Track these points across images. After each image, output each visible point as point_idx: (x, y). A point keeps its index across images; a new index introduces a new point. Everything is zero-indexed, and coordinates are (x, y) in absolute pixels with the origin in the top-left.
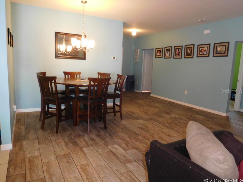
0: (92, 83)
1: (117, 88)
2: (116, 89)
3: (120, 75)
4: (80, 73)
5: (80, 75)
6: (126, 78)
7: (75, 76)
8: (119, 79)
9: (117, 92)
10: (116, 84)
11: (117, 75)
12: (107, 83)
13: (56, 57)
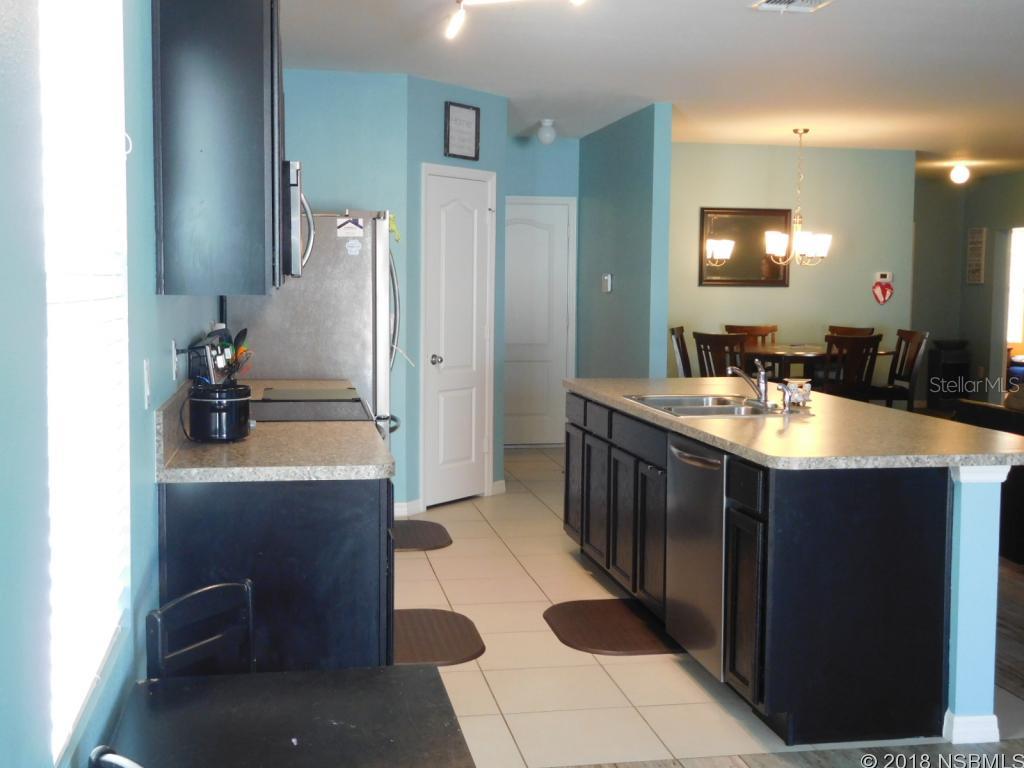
0: (835, 350)
1: (897, 372)
2: (893, 376)
3: (907, 332)
4: (773, 329)
5: (773, 335)
6: (925, 341)
7: (760, 339)
8: (903, 343)
9: (898, 383)
10: (896, 355)
11: (896, 332)
12: (871, 350)
13: (701, 283)
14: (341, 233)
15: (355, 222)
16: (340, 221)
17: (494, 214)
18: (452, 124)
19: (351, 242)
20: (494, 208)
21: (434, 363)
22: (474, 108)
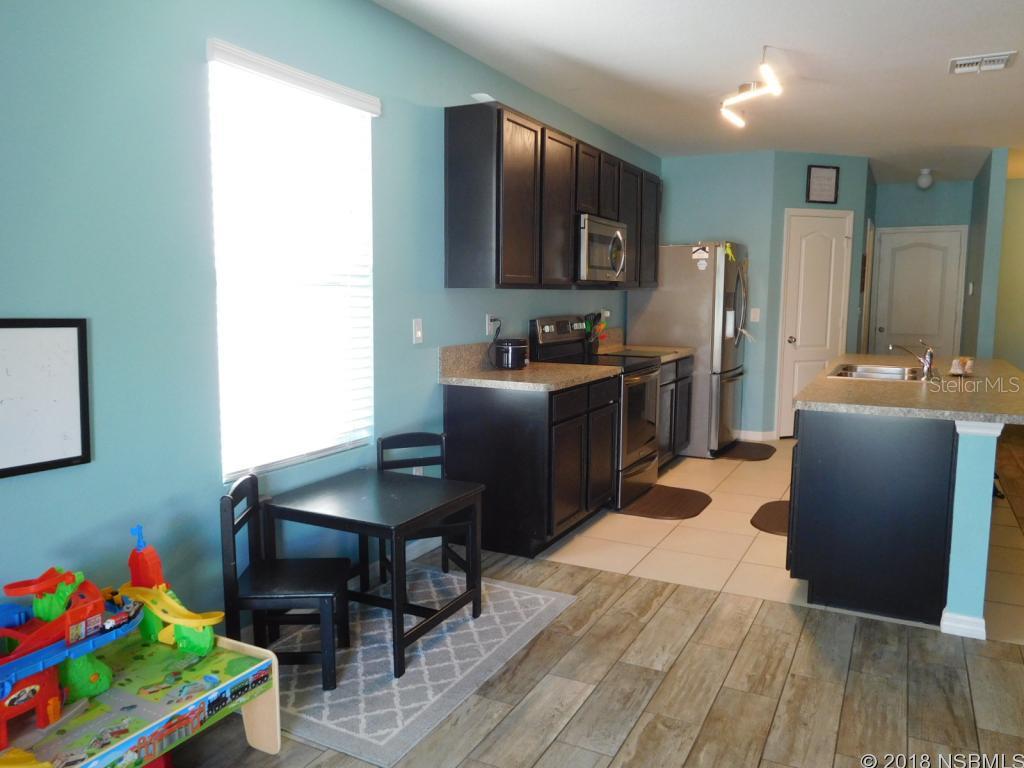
14: (695, 256)
15: (704, 249)
16: (694, 249)
17: (850, 241)
18: (813, 180)
19: (701, 262)
20: (851, 236)
21: (790, 342)
22: (834, 168)
